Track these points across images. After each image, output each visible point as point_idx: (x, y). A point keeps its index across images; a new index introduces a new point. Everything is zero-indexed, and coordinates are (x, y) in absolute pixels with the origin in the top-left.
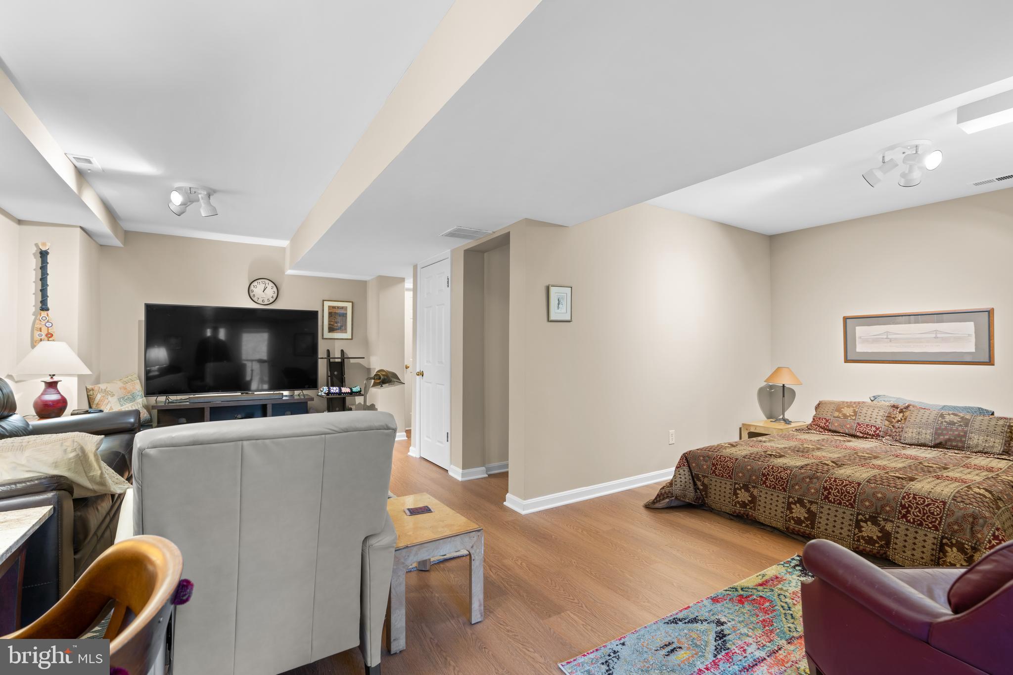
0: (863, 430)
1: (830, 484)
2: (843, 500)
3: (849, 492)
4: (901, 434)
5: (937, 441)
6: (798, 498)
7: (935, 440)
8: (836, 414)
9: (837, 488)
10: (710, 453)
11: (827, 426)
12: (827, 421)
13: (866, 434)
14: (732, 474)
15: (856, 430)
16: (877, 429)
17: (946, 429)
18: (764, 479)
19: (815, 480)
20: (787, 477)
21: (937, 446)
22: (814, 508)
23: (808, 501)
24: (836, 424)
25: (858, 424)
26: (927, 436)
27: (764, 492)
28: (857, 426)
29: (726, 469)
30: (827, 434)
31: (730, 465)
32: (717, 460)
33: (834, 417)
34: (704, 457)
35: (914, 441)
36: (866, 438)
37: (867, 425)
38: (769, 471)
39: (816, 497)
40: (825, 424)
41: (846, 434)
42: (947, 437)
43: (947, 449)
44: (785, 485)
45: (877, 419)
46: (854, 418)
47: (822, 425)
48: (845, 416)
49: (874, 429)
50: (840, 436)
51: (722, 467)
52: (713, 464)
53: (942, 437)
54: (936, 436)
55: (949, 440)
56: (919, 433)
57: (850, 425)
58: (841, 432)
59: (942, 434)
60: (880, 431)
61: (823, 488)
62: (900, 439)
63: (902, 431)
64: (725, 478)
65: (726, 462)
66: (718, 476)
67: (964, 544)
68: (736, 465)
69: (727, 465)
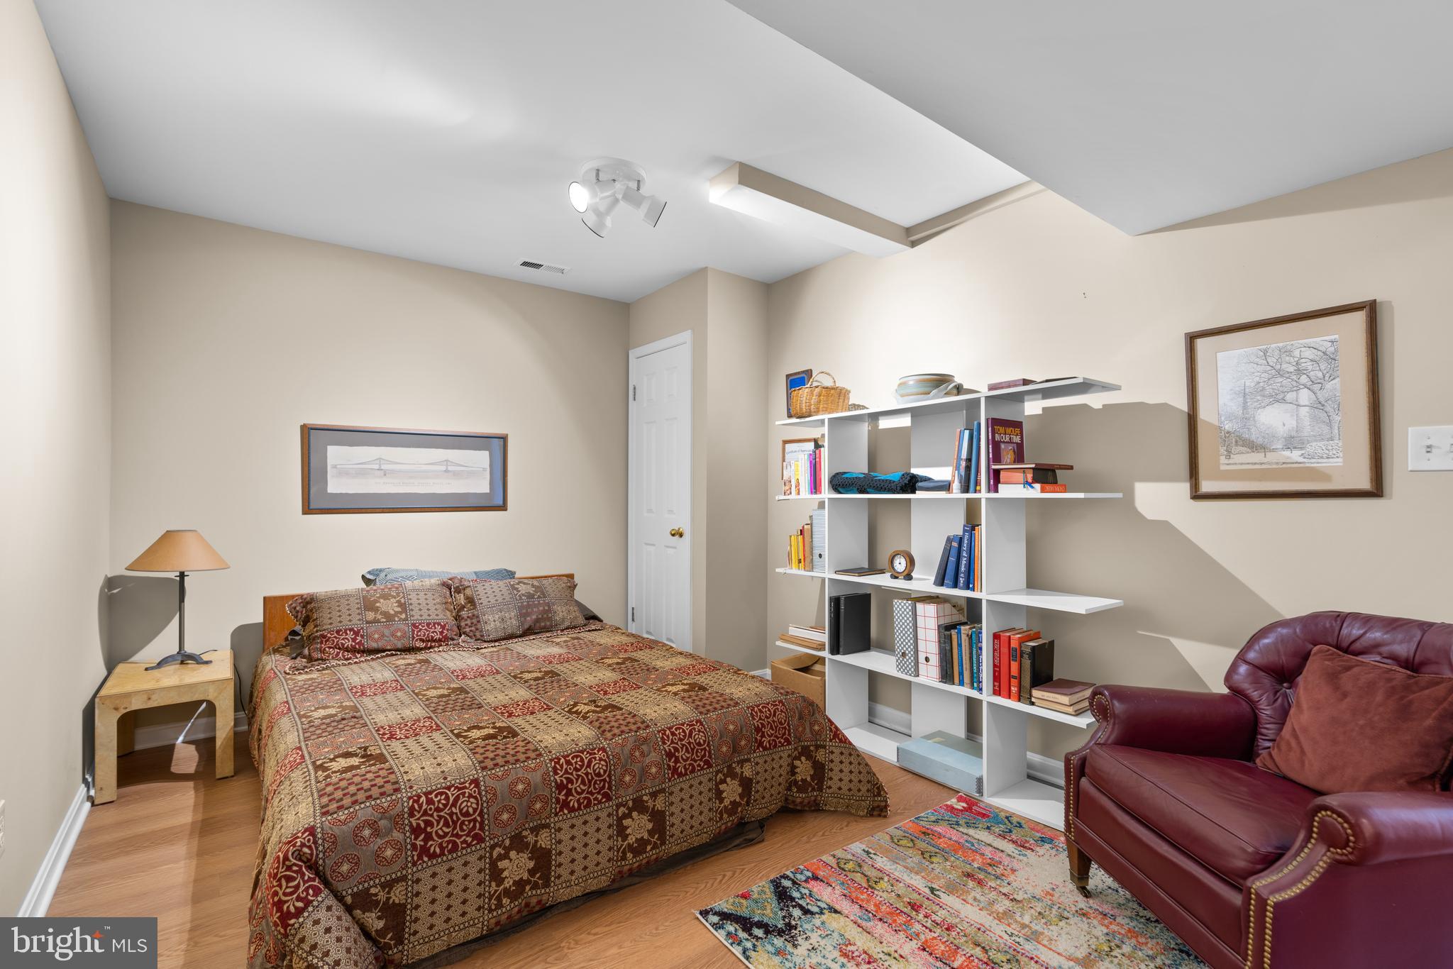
0: (424, 635)
1: (671, 744)
2: (696, 761)
3: (699, 742)
4: (479, 626)
5: (526, 626)
6: (634, 800)
7: (522, 624)
8: (370, 616)
9: (683, 745)
10: (385, 802)
11: (360, 643)
12: (356, 633)
13: (429, 641)
14: (482, 828)
15: (413, 638)
16: (443, 627)
17: (528, 606)
18: (562, 797)
19: (644, 747)
20: (607, 766)
21: (528, 632)
22: (660, 804)
23: (650, 794)
24: (376, 636)
25: (414, 625)
26: (513, 624)
27: (565, 826)
28: (413, 631)
29: (463, 823)
30: (362, 659)
31: (469, 805)
32: (425, 813)
33: (367, 622)
34: (372, 824)
35: (501, 634)
36: (431, 647)
37: (428, 625)
38: (566, 772)
40: (354, 640)
41: (396, 650)
42: (534, 617)
43: (535, 633)
44: (607, 785)
45: (431, 611)
46: (403, 616)
47: (349, 644)
48: (389, 617)
49: (439, 629)
50: (387, 656)
51: (446, 824)
52: (416, 831)
53: (529, 618)
54: (523, 619)
55: (537, 620)
56: (503, 620)
57: (400, 633)
58: (389, 648)
59: (527, 614)
60: (448, 630)
61: (667, 756)
62: (482, 636)
63: (479, 622)
64: (463, 848)
65: (454, 805)
66: (439, 856)
67: (809, 746)
68: (484, 799)
69: (461, 810)
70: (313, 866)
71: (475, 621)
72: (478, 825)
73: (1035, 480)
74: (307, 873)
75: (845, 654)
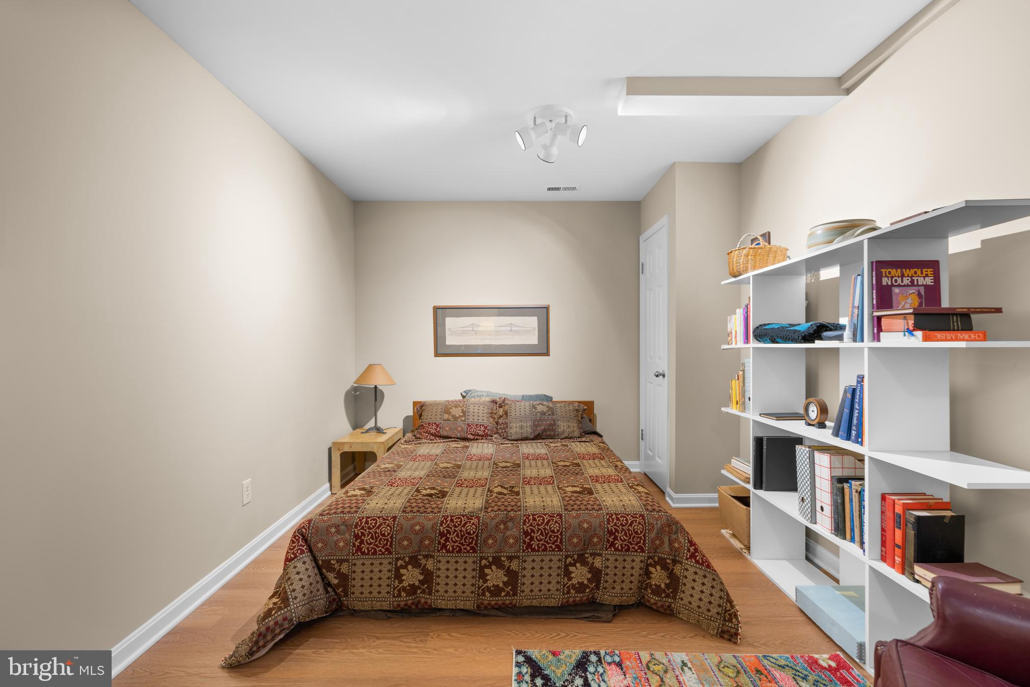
0: (473, 432)
1: (530, 526)
2: (548, 543)
3: (554, 530)
4: (506, 430)
5: (537, 433)
6: (493, 558)
7: (534, 432)
8: (446, 416)
9: (539, 529)
11: (438, 432)
12: (437, 426)
13: (476, 435)
14: (391, 546)
15: (467, 432)
16: (486, 428)
17: (540, 420)
18: (442, 541)
19: (510, 524)
20: (476, 529)
21: (537, 437)
22: (514, 565)
23: (507, 557)
24: (447, 429)
25: (468, 424)
26: (528, 430)
27: (444, 560)
28: (468, 428)
29: (381, 539)
30: (439, 441)
32: (363, 528)
33: (444, 420)
34: (337, 527)
35: (519, 436)
36: (477, 439)
37: (477, 425)
38: (448, 526)
39: (517, 548)
40: (436, 429)
41: (457, 438)
42: (543, 428)
43: (543, 439)
44: (474, 542)
45: (480, 416)
46: (463, 419)
47: (433, 431)
48: (455, 418)
49: (483, 428)
50: (452, 441)
51: (372, 538)
52: (356, 536)
53: (539, 428)
54: (535, 428)
55: (545, 430)
56: (521, 427)
57: (460, 428)
58: (453, 436)
59: (538, 425)
60: (488, 430)
61: (524, 534)
62: (507, 436)
63: (507, 427)
64: (380, 554)
65: (378, 528)
66: (367, 554)
67: (666, 559)
68: (395, 529)
69: (381, 532)
70: (305, 540)
71: (505, 426)
72: (389, 543)
73: (917, 327)
74: (301, 542)
75: (766, 490)
